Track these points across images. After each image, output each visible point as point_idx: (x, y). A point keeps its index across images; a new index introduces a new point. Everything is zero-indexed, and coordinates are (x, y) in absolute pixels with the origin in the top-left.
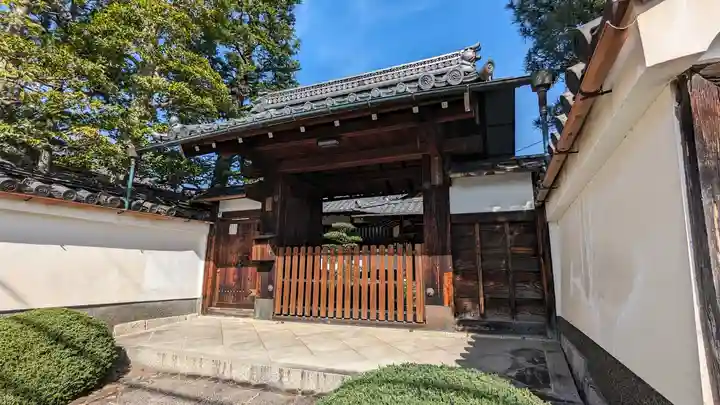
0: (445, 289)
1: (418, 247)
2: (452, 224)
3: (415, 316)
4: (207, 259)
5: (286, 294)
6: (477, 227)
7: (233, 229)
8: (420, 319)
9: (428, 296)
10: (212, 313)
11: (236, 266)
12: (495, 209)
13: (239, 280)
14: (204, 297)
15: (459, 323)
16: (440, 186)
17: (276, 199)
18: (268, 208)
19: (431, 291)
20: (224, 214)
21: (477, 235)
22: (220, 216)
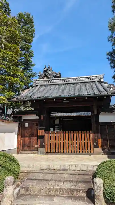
0: (99, 143)
1: (91, 131)
2: (100, 125)
3: (91, 151)
4: (18, 135)
5: (49, 146)
6: (107, 126)
7: (27, 125)
8: (92, 152)
9: (94, 145)
10: (21, 153)
11: (28, 137)
12: (112, 121)
13: (30, 142)
14: (18, 148)
15: (103, 153)
16: (96, 115)
17: (44, 116)
18: (42, 118)
19: (95, 144)
20: (24, 120)
21: (107, 128)
22: (22, 120)
